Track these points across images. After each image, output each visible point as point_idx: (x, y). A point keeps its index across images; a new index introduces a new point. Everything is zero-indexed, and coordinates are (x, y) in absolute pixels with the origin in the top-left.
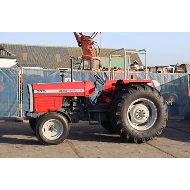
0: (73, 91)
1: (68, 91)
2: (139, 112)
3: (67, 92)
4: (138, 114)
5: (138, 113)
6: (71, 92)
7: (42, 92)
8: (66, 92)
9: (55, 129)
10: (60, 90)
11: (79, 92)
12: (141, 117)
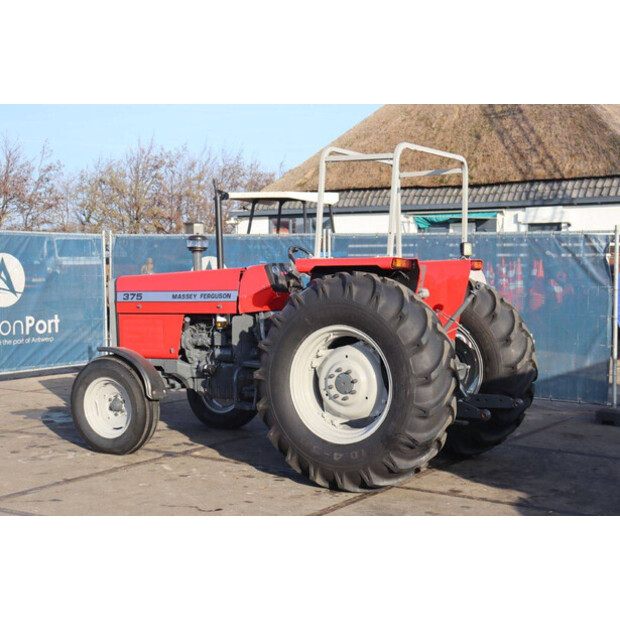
0: (209, 296)
1: (195, 296)
2: (337, 374)
3: (193, 300)
4: (333, 384)
5: (334, 379)
6: (203, 300)
7: (135, 299)
8: (189, 300)
9: (124, 408)
10: (175, 293)
11: (222, 299)
12: (342, 396)
